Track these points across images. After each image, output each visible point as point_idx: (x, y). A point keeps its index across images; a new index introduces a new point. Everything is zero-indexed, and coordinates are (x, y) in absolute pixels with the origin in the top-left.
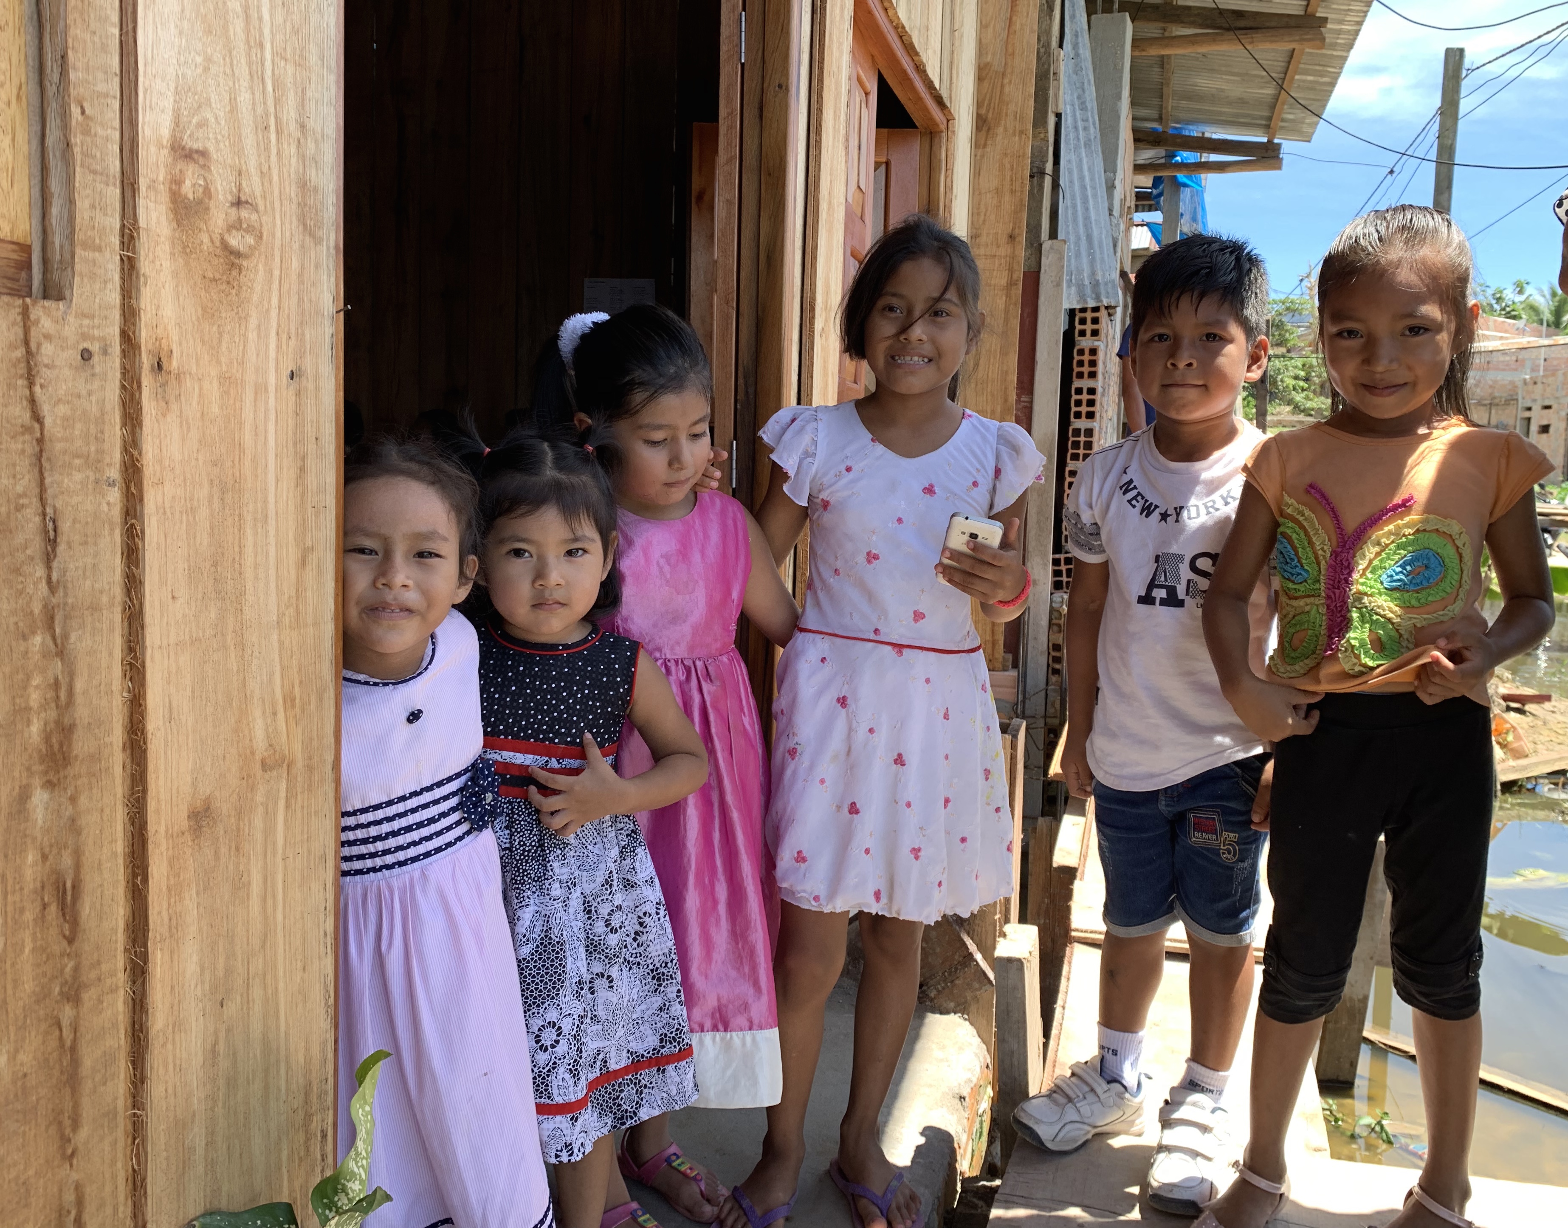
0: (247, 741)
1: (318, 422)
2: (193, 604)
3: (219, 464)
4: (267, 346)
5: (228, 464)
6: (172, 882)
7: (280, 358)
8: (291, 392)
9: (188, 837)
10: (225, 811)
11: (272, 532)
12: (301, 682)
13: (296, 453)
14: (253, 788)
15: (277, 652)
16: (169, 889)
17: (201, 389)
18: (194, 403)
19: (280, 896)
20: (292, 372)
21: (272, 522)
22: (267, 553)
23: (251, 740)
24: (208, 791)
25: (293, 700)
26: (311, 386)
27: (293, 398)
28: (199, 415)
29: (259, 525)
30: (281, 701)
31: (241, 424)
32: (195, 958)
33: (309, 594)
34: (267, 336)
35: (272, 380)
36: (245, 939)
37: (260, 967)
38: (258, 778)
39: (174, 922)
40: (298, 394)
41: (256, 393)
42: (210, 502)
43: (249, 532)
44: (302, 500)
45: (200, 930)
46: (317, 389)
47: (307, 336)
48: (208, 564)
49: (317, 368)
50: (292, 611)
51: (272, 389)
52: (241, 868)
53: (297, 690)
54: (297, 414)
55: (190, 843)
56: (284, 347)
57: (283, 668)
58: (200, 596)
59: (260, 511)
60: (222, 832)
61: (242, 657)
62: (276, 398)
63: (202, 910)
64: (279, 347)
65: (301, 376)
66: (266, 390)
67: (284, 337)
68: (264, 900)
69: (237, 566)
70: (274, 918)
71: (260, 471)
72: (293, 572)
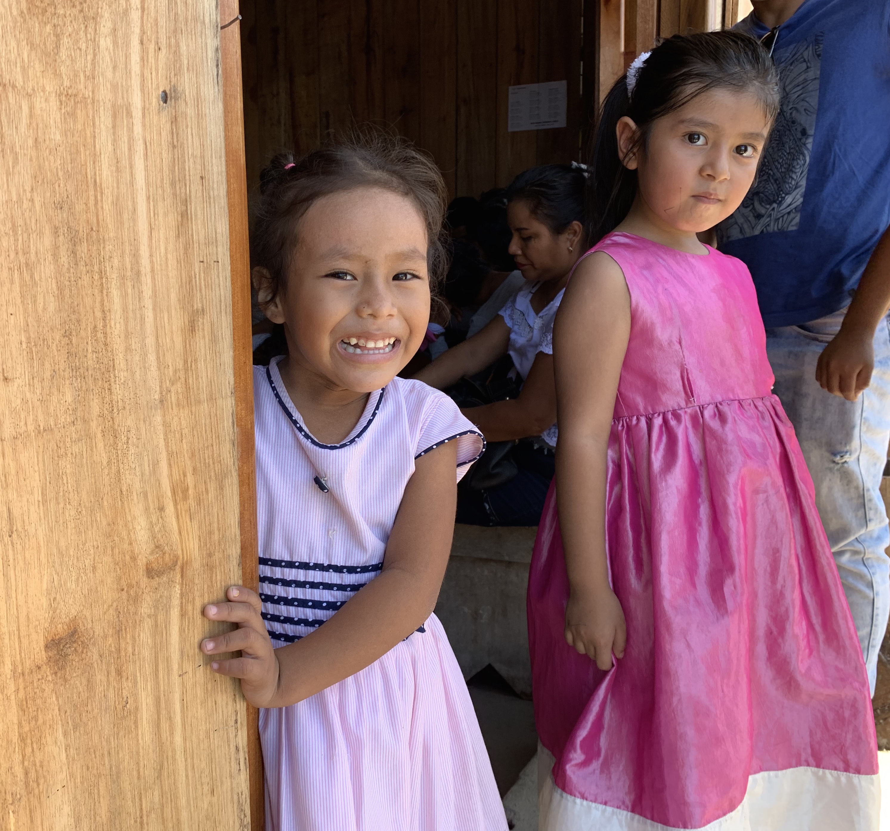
0: (126, 546)
1: (203, 157)
2: (38, 385)
3: (66, 207)
4: (127, 57)
5: (79, 207)
6: (27, 729)
7: (147, 73)
8: (164, 120)
9: (47, 671)
10: (98, 630)
11: (147, 292)
12: (194, 469)
13: (175, 195)
14: (136, 600)
15: (162, 436)
16: (22, 739)
17: (31, 108)
18: (23, 128)
19: (178, 719)
20: (165, 92)
21: (147, 281)
22: (142, 319)
23: (131, 544)
24: (74, 612)
25: (185, 491)
26: (191, 111)
27: (168, 126)
28: (30, 142)
29: (129, 284)
30: (169, 494)
31: (95, 157)
32: (67, 809)
33: (201, 365)
34: (127, 44)
35: (137, 101)
36: (135, 773)
37: (156, 800)
38: (143, 585)
39: (32, 775)
40: (174, 121)
41: (115, 116)
42: (56, 256)
43: (115, 293)
44: (186, 253)
45: (72, 775)
46: (200, 116)
47: (183, 48)
48: (58, 336)
49: (198, 88)
50: (179, 387)
51: (137, 114)
52: (125, 693)
53: (190, 480)
54: (174, 147)
55: (50, 678)
56: (152, 60)
57: (170, 455)
58: (48, 374)
59: (129, 267)
60: (96, 657)
61: (115, 445)
62: (144, 125)
63: (72, 751)
64: (143, 60)
65: (176, 99)
66: (129, 114)
67: (152, 47)
68: (158, 725)
69: (100, 335)
70: (172, 743)
71: (125, 216)
72: (178, 340)
